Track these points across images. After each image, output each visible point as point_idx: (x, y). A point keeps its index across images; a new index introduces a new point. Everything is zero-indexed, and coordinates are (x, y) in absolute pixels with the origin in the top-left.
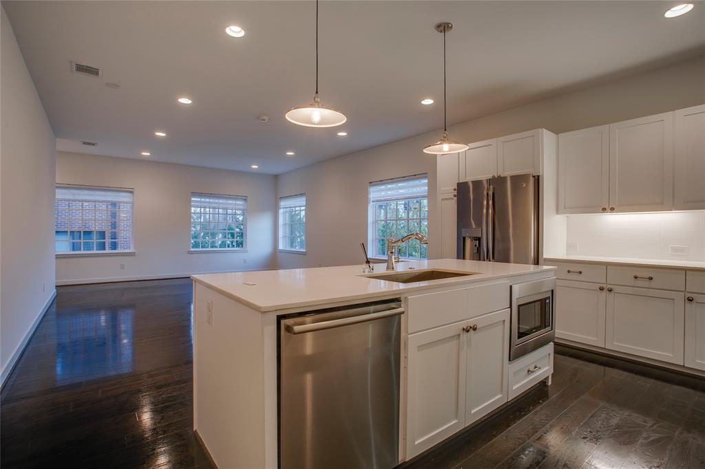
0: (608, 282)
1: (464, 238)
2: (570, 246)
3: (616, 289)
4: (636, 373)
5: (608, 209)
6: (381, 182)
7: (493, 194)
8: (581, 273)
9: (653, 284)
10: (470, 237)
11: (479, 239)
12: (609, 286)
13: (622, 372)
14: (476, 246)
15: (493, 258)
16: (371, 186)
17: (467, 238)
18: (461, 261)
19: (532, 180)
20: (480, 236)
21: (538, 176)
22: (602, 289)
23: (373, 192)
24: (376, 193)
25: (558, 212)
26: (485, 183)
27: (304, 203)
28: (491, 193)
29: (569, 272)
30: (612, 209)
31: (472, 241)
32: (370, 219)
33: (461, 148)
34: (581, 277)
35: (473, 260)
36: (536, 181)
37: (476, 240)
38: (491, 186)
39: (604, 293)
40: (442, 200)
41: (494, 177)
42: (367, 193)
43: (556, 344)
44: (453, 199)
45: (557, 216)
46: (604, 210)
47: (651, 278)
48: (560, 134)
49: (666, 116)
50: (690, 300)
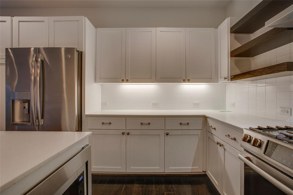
0: (127, 129)
1: (13, 101)
3: (132, 132)
5: (125, 81)
8: (110, 123)
9: (150, 127)
10: (20, 100)
11: (29, 102)
12: (127, 131)
17: (16, 101)
19: (76, 54)
20: (29, 99)
21: (82, 52)
22: (123, 134)
25: (96, 81)
26: (32, 49)
28: (40, 60)
29: (103, 123)
30: (127, 81)
31: (21, 103)
34: (111, 127)
36: (80, 55)
38: (40, 55)
39: (125, 136)
45: (95, 84)
46: (123, 81)
47: (149, 124)
48: (98, 28)
49: (153, 29)
50: (167, 135)
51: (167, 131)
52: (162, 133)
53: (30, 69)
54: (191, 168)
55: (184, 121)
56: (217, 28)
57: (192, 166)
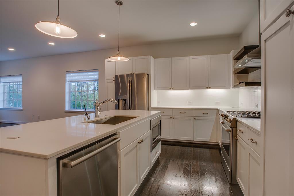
0: (173, 115)
1: (119, 100)
2: (158, 102)
3: (175, 117)
4: (182, 146)
5: (171, 89)
6: (73, 72)
7: (132, 81)
8: (164, 112)
9: (186, 115)
10: (122, 99)
11: (125, 100)
12: (173, 117)
13: (178, 147)
14: (124, 103)
15: (132, 108)
16: (67, 73)
17: (120, 100)
18: (117, 110)
19: (147, 76)
20: (126, 99)
21: (149, 75)
22: (171, 118)
23: (68, 76)
24: (69, 77)
25: (155, 89)
27: (21, 80)
28: (131, 81)
30: (173, 88)
31: (122, 101)
32: (67, 90)
33: (126, 60)
35: (123, 109)
37: (124, 101)
38: (131, 77)
39: (172, 119)
40: (108, 82)
41: (131, 74)
42: (65, 77)
43: (162, 141)
44: (113, 82)
45: (155, 91)
46: (170, 88)
47: (185, 113)
48: (156, 59)
49: (187, 58)
50: (195, 119)
51: (195, 117)
52: (192, 118)
53: (125, 84)
54: (209, 139)
55: (205, 112)
56: (229, 54)
57: (210, 138)
